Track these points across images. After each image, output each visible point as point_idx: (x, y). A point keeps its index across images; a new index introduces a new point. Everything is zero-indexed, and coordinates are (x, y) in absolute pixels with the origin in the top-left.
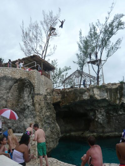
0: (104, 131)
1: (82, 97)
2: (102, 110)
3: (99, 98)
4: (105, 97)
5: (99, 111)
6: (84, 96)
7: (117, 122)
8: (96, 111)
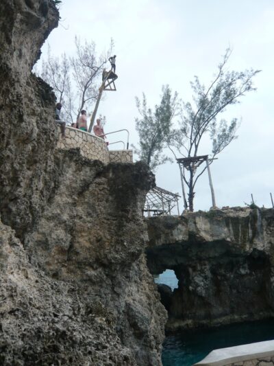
0: (212, 314)
1: (172, 235)
2: (205, 265)
3: (208, 238)
4: (223, 235)
5: (199, 268)
6: (175, 232)
7: (235, 291)
8: (190, 270)
